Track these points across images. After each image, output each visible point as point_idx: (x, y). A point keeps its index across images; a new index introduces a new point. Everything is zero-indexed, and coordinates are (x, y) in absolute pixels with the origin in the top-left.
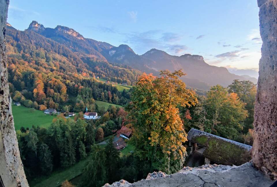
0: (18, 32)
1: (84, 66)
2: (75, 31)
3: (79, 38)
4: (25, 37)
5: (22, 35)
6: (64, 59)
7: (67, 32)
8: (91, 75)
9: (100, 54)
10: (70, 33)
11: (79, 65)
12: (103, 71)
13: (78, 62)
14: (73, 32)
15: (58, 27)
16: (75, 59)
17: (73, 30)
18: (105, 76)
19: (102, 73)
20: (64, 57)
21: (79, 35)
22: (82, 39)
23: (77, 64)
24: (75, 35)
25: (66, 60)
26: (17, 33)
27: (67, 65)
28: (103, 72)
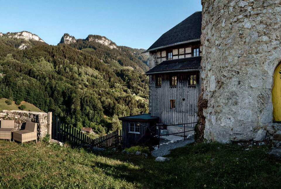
0: (53, 47)
1: (117, 80)
2: (107, 39)
3: (112, 47)
4: (60, 52)
5: (57, 50)
6: (96, 73)
7: (99, 41)
8: (125, 91)
9: (136, 64)
10: (101, 42)
11: (112, 79)
12: (140, 86)
13: (111, 76)
14: (105, 40)
15: (90, 36)
16: (108, 73)
17: (105, 37)
18: (142, 92)
19: (139, 89)
20: (96, 71)
21: (112, 43)
22: (115, 47)
23: (110, 78)
24: (106, 44)
25: (97, 74)
26: (53, 49)
27: (98, 80)
28: (141, 88)
